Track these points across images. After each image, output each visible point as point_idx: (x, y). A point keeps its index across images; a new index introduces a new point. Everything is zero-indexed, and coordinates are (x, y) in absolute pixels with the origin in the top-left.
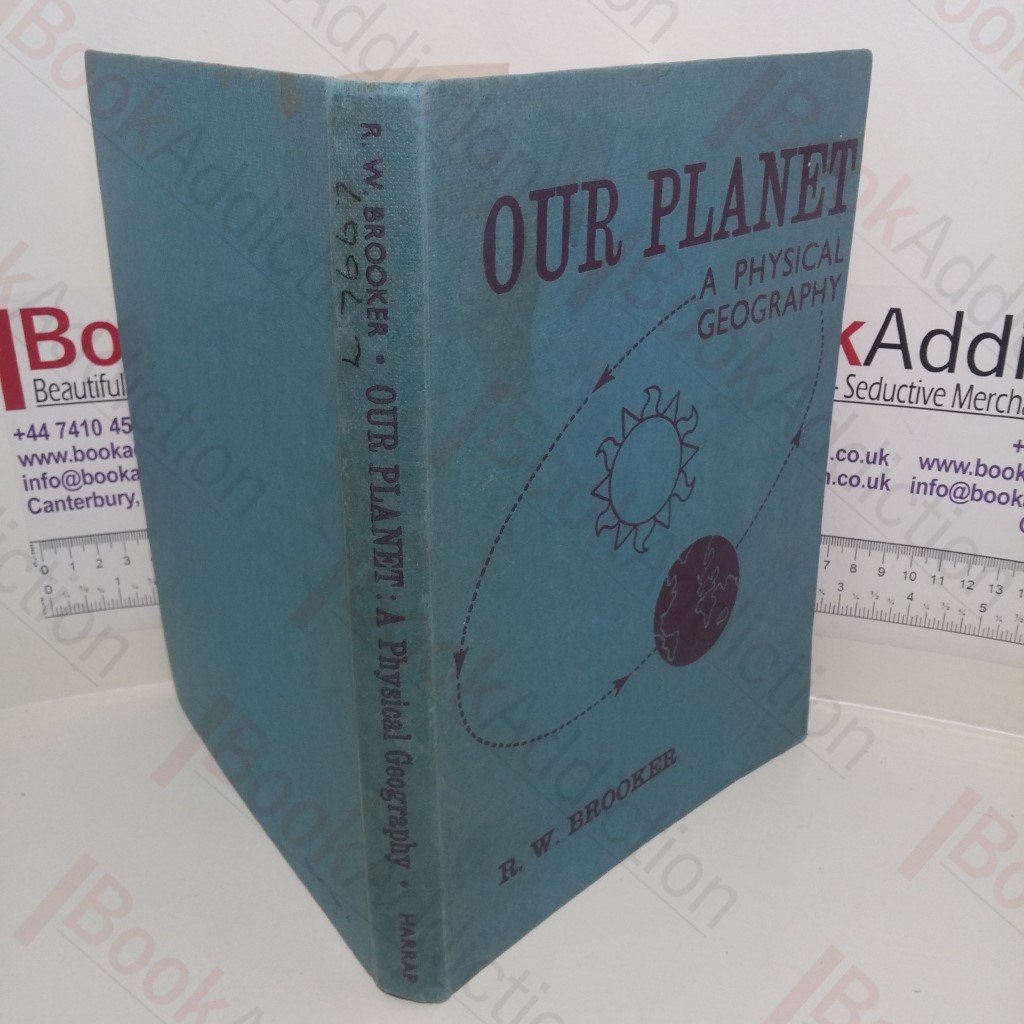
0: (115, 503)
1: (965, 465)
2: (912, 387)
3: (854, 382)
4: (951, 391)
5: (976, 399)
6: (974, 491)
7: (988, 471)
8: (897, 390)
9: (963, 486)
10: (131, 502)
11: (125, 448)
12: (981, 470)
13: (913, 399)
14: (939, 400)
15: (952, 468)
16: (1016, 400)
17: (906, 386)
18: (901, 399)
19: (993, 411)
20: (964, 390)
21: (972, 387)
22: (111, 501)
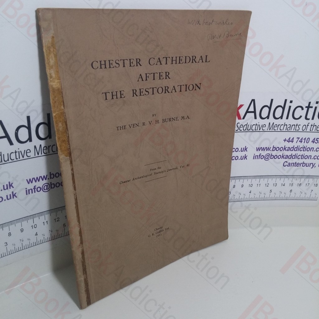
1: (269, 148)
2: (256, 125)
3: (239, 125)
5: (274, 127)
6: (271, 156)
7: (276, 149)
8: (252, 126)
12: (274, 149)
13: (256, 129)
16: (286, 126)
19: (279, 130)
21: (273, 123)
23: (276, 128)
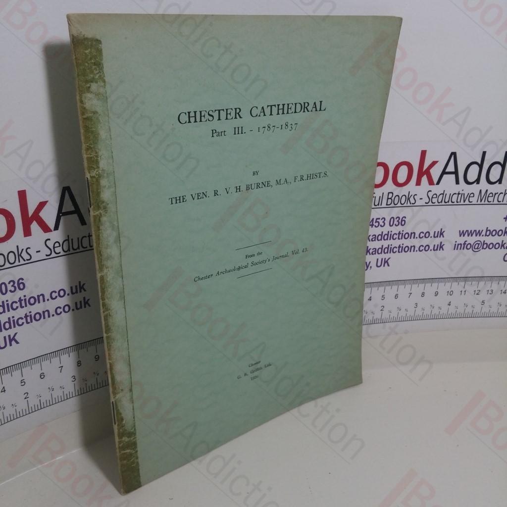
9: (479, 242)
14: (471, 199)
15: (474, 234)
17: (455, 194)
18: (453, 201)
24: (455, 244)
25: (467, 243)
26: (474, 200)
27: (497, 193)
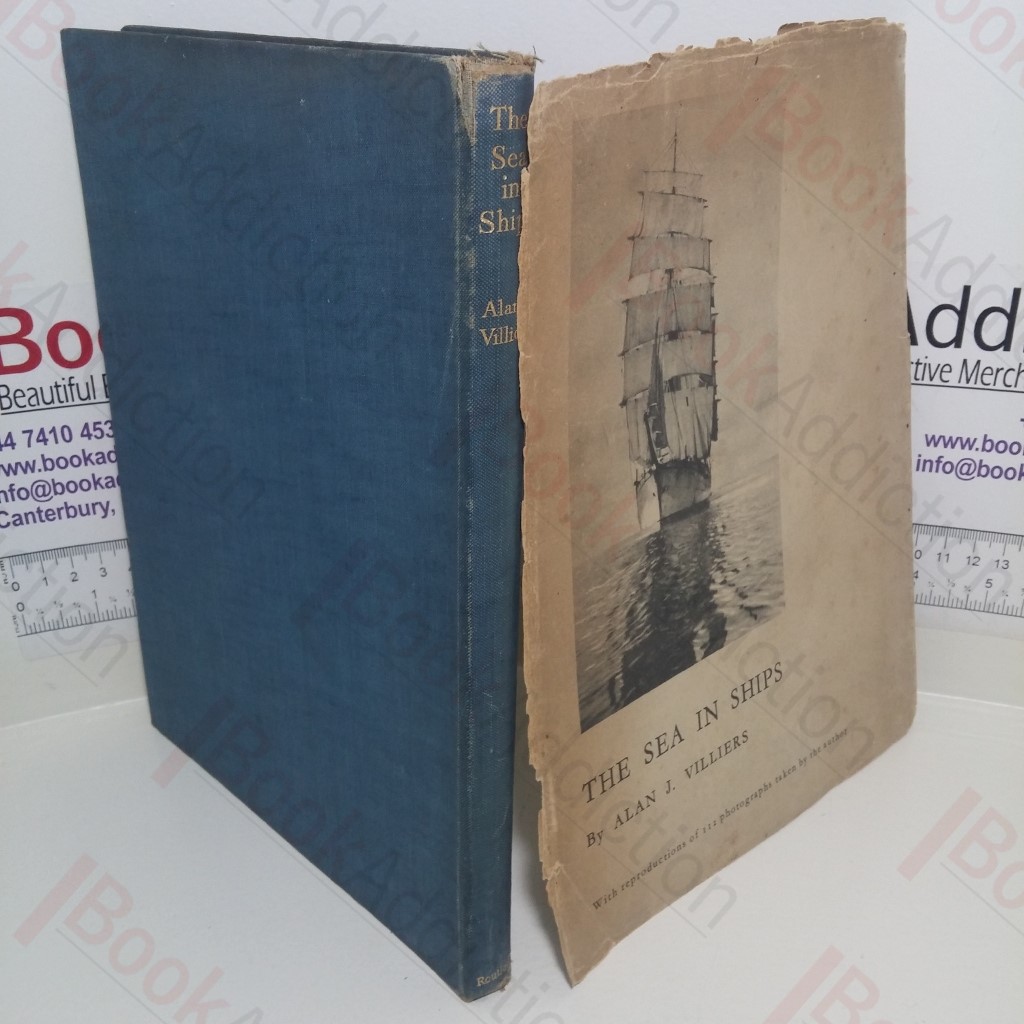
0: (88, 513)
1: (972, 441)
2: (918, 363)
4: (957, 367)
5: (983, 374)
6: (981, 467)
7: (995, 446)
9: (969, 462)
10: (106, 511)
11: (97, 454)
12: (988, 446)
13: (919, 376)
14: (945, 376)
15: (958, 445)
19: (1000, 385)
20: (971, 365)
21: (979, 362)
22: (84, 511)
23: (988, 379)
24: (919, 460)
25: (944, 460)
26: (953, 378)
27: (1002, 369)
